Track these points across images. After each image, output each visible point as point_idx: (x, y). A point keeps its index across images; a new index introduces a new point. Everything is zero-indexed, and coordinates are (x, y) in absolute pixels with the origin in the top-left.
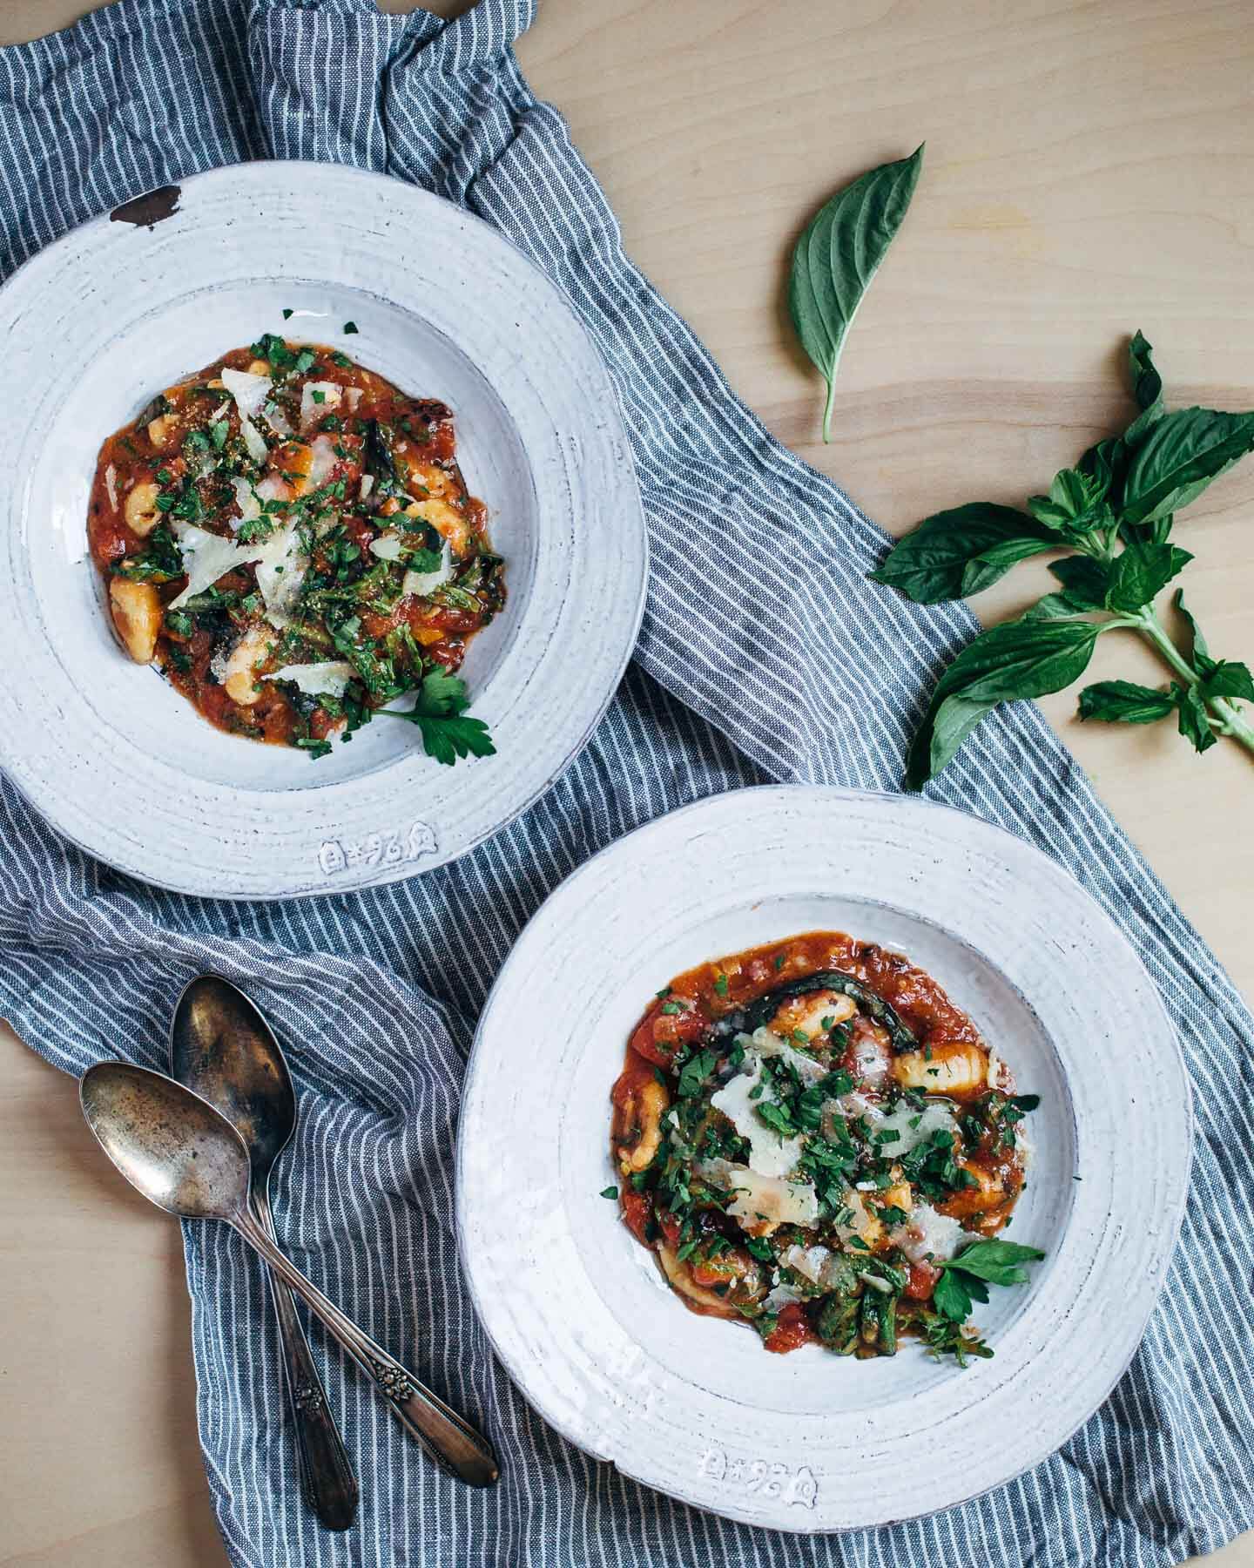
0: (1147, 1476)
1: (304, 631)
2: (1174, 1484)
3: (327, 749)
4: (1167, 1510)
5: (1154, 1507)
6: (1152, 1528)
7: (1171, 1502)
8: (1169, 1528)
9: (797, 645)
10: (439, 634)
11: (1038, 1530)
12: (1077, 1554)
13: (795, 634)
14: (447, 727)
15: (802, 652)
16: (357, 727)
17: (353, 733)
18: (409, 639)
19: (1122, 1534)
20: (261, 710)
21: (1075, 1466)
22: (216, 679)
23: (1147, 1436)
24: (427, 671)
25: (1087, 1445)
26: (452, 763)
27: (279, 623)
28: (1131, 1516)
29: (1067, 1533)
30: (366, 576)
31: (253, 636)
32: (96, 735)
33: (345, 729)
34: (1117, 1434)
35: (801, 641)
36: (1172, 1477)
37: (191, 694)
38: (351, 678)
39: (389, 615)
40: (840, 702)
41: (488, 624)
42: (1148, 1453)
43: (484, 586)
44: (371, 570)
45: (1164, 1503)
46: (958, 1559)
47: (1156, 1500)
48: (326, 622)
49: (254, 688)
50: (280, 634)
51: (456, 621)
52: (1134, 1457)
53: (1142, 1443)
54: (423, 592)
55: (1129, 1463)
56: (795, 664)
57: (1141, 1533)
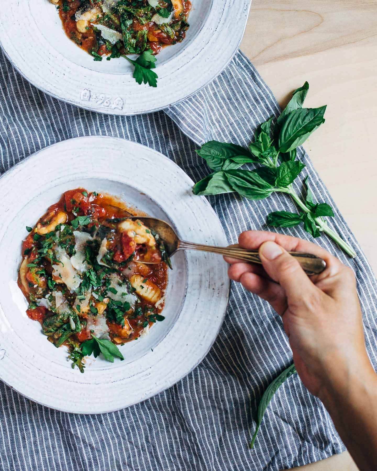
0: (315, 424)
1: (112, 17)
2: (325, 427)
3: (100, 59)
4: (323, 436)
5: (319, 436)
6: (318, 444)
7: (325, 434)
8: (325, 444)
9: (203, 99)
10: (156, 39)
11: (275, 447)
12: (291, 455)
13: (203, 95)
14: (145, 71)
15: (204, 101)
16: (114, 57)
17: (111, 59)
18: (146, 36)
19: (307, 446)
20: (84, 36)
21: (287, 423)
22: (75, 18)
23: (313, 409)
24: (146, 50)
25: (291, 415)
26: (140, 83)
27: (105, 10)
28: (310, 440)
29: (286, 447)
30: (142, 8)
31: (94, 11)
32: (26, 17)
33: (109, 56)
34: (302, 410)
35: (205, 98)
36: (325, 424)
37: (64, 20)
38: (120, 40)
39: (143, 24)
40: (215, 122)
41: (174, 44)
42: (314, 415)
43: (179, 31)
44: (144, 7)
45: (322, 434)
46: (246, 459)
47: (319, 433)
48: (121, 17)
49: (86, 28)
50: (104, 14)
51: (164, 38)
52: (309, 417)
53: (312, 412)
54: (158, 23)
55: (308, 420)
56: (202, 105)
57: (314, 446)
